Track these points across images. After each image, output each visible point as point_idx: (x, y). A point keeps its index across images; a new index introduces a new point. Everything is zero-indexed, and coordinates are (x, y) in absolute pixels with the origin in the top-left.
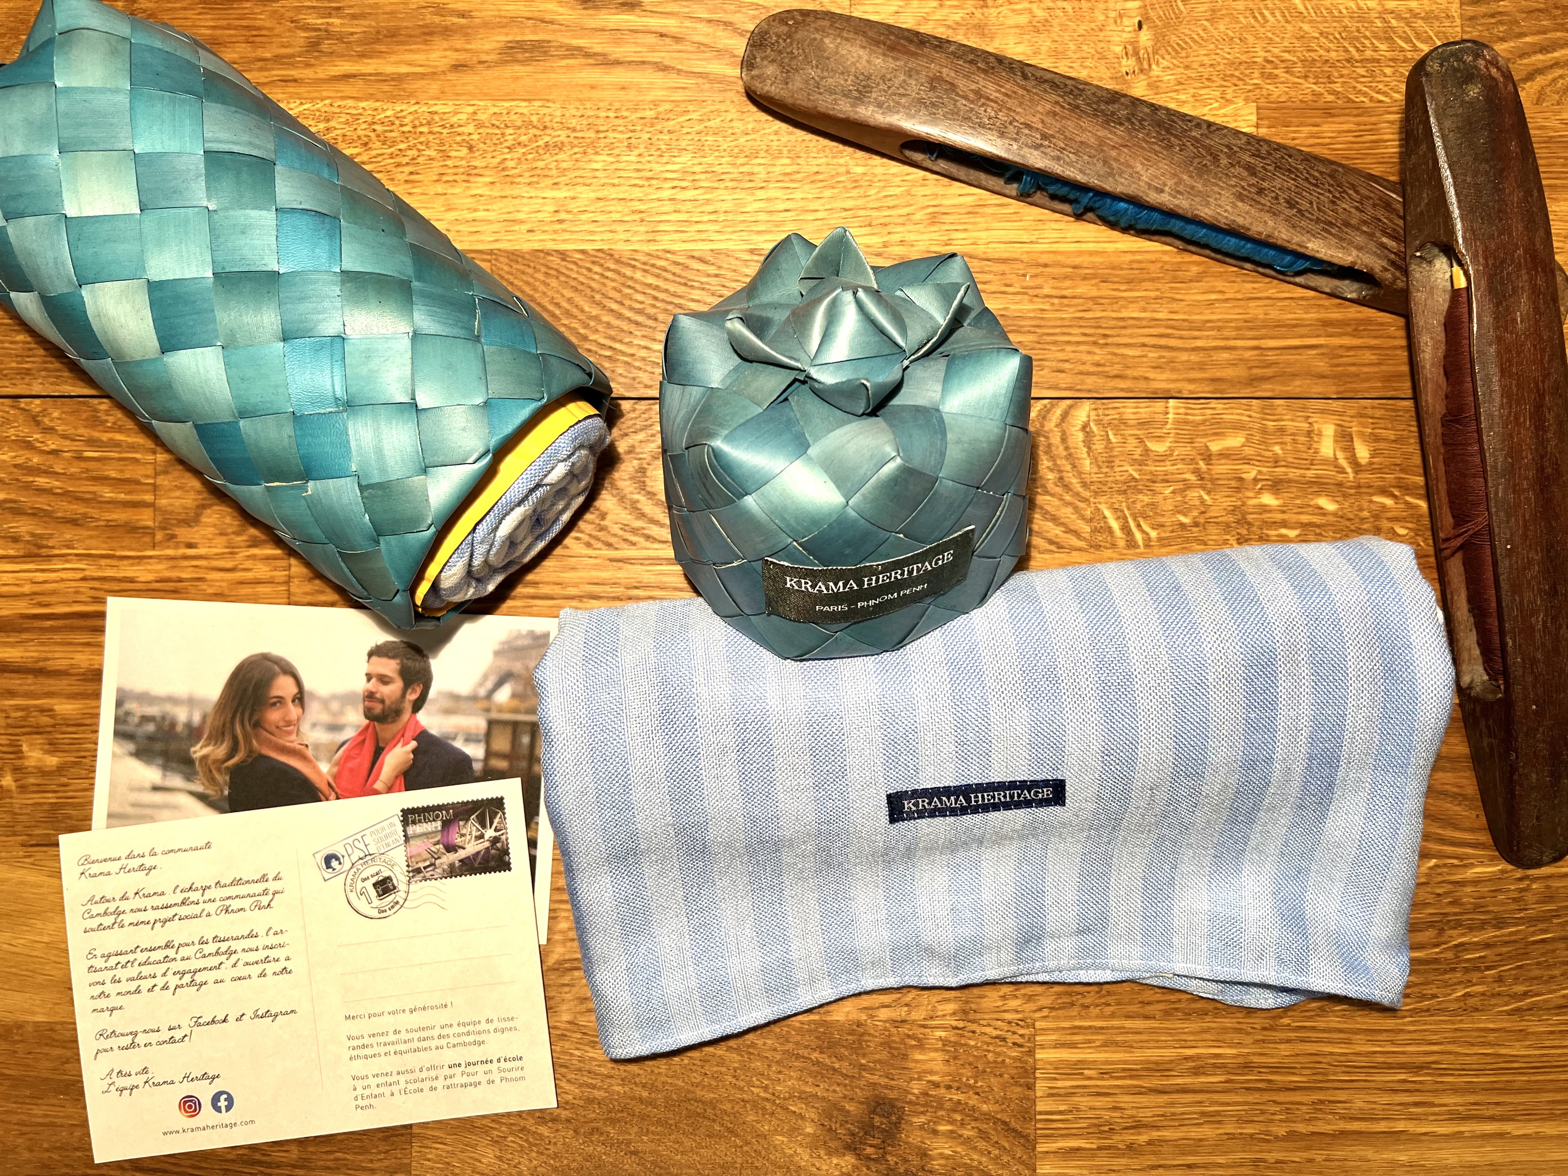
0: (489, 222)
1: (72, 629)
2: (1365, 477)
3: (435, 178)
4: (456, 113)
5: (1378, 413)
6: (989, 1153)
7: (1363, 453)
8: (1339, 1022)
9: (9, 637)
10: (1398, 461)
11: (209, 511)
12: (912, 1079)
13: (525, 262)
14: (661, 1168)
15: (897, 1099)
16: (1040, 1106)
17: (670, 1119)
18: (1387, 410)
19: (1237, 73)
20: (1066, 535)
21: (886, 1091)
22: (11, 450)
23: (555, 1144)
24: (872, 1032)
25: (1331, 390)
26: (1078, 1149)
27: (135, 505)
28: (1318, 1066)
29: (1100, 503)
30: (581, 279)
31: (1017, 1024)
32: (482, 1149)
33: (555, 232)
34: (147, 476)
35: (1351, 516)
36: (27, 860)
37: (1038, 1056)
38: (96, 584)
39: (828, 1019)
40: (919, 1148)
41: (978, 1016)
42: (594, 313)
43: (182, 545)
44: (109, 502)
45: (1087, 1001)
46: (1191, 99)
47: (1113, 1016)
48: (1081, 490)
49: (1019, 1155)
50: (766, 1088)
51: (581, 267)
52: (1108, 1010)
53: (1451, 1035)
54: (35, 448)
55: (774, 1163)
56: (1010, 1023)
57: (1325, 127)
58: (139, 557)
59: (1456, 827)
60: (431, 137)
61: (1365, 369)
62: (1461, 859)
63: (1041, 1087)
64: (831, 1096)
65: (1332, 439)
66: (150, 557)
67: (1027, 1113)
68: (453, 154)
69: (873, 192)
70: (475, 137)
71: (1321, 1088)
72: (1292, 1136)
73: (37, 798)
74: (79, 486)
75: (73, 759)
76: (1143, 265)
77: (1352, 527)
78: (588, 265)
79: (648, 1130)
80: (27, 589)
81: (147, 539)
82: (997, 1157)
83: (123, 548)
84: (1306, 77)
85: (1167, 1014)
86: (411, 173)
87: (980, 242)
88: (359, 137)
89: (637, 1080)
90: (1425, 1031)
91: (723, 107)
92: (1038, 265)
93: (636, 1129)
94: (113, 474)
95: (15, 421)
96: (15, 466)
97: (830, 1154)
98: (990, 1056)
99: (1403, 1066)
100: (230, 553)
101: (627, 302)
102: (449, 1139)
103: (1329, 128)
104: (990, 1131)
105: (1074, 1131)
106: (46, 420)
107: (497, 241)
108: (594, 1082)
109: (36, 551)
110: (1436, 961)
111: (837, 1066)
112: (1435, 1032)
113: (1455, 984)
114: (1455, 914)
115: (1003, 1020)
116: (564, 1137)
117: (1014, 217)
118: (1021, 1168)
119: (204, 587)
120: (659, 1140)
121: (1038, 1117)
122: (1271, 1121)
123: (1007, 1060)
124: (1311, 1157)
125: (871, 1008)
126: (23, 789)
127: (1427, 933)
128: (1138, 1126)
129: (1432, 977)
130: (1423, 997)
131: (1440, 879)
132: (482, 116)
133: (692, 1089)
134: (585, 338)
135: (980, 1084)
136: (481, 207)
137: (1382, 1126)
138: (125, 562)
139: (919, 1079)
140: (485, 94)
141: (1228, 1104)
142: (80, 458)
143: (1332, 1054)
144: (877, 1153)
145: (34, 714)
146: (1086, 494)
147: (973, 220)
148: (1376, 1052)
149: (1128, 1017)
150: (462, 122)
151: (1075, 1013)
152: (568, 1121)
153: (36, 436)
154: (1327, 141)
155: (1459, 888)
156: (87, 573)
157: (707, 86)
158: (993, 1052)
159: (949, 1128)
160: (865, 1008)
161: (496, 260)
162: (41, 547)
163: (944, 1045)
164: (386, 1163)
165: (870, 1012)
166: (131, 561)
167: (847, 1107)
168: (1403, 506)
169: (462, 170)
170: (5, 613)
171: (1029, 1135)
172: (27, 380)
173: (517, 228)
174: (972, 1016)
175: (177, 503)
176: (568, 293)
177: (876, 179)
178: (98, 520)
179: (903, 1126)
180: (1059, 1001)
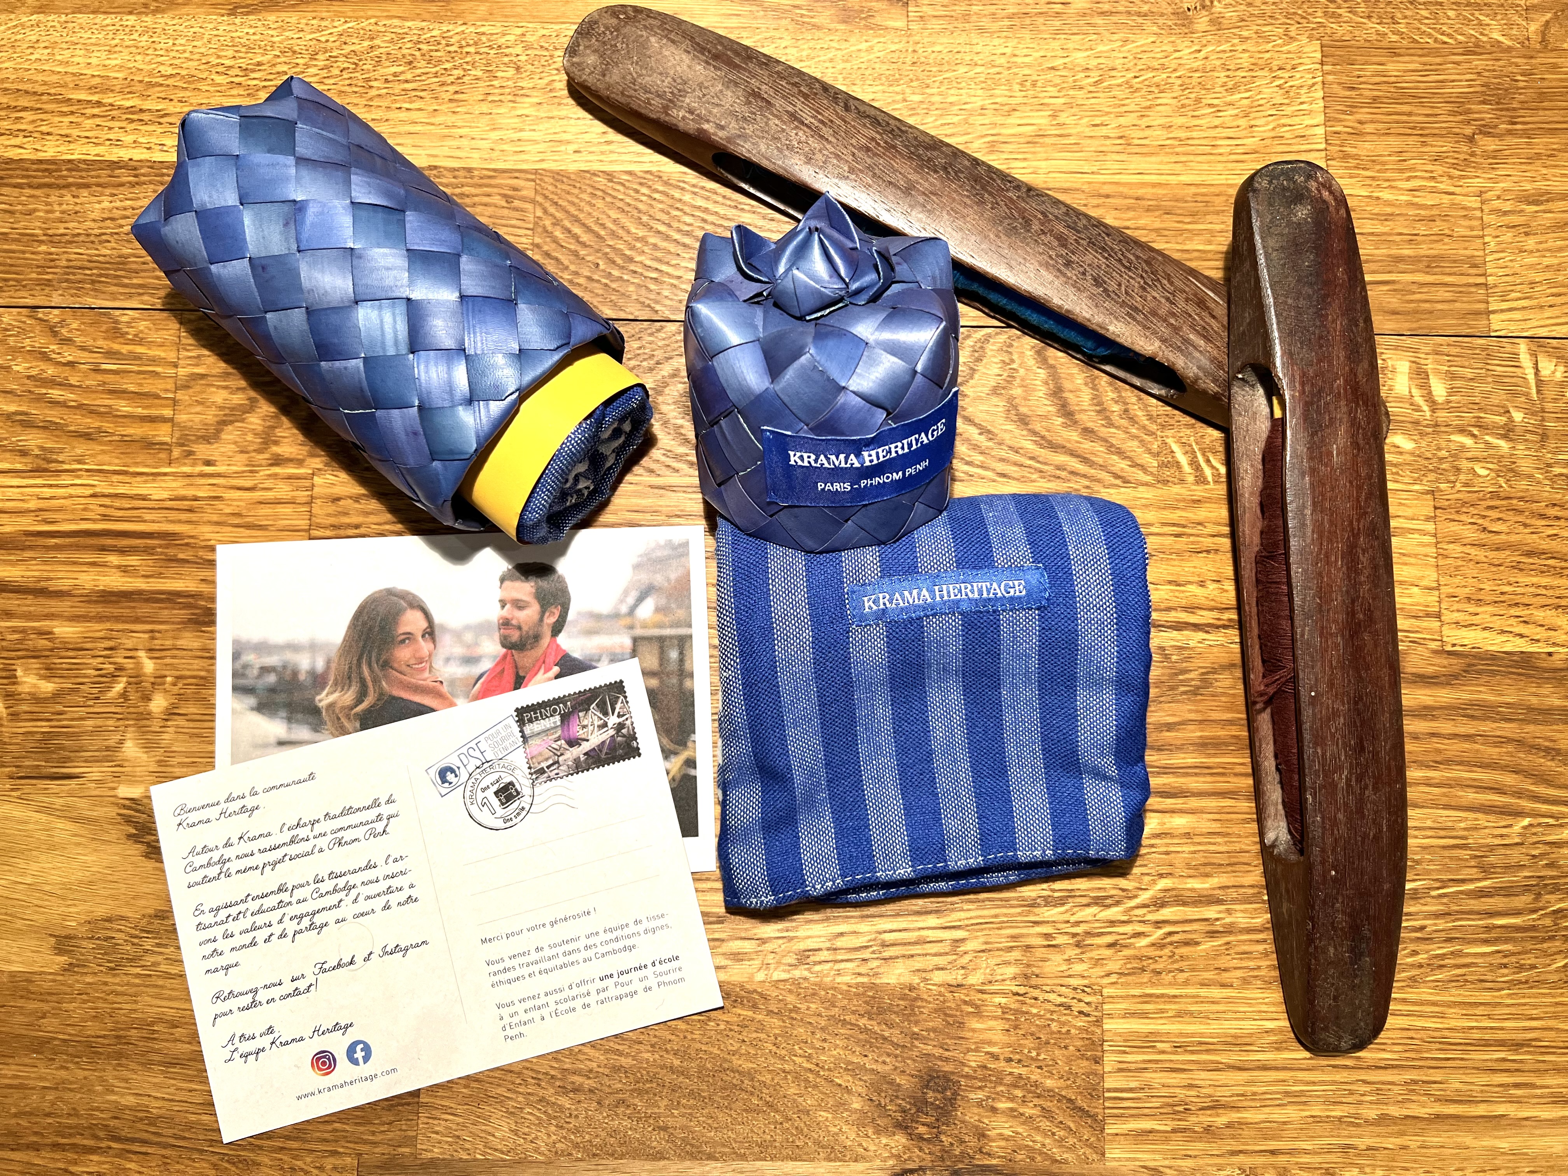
0: (535, 142)
1: (78, 547)
2: (1442, 415)
3: (481, 97)
4: (505, 35)
5: (1454, 351)
6: (1054, 1134)
7: (1439, 390)
8: (1431, 994)
9: (10, 554)
10: (1477, 400)
11: (230, 427)
12: (969, 1050)
13: (570, 182)
14: (692, 1146)
15: (953, 1073)
16: (1110, 1082)
17: (703, 1091)
18: (1463, 348)
19: (1300, 12)
20: (1133, 469)
21: (940, 1063)
22: (27, 361)
23: (576, 1117)
24: (925, 997)
25: (1405, 326)
26: (1151, 1132)
27: (152, 419)
28: (1409, 1041)
29: (1167, 437)
30: (628, 200)
31: (1083, 991)
32: (497, 1122)
33: (602, 153)
34: (167, 390)
35: (1430, 456)
36: (13, 794)
37: (1105, 1027)
38: (107, 501)
39: (878, 981)
40: (977, 1127)
41: (1040, 981)
42: (641, 234)
43: (200, 462)
44: (125, 417)
45: (1159, 966)
46: (1254, 36)
47: (1186, 983)
48: (1147, 423)
49: (1086, 1137)
50: (809, 1058)
51: (628, 188)
52: (1182, 977)
53: (1552, 1009)
54: (50, 360)
55: (817, 1143)
56: (1075, 989)
57: (1390, 67)
58: (153, 474)
59: (1549, 783)
60: (478, 57)
61: (1439, 306)
62: (1557, 819)
63: (1110, 1061)
64: (880, 1068)
65: (1406, 378)
66: (165, 474)
67: (1095, 1091)
68: (499, 74)
69: (930, 119)
70: (523, 58)
71: (1414, 1067)
72: (1383, 1119)
73: (29, 726)
74: (94, 399)
75: (70, 686)
76: (1207, 199)
77: (1431, 467)
78: (635, 186)
79: (678, 1103)
80: (33, 505)
81: (163, 455)
82: (1062, 1139)
83: (136, 464)
84: (1369, 17)
85: (1245, 981)
86: (456, 92)
87: (1040, 171)
88: (404, 56)
89: (668, 1046)
90: (1524, 1004)
91: (777, 34)
92: (1100, 196)
93: (665, 1102)
94: (132, 388)
95: (31, 332)
96: (29, 377)
97: (878, 1132)
98: (1054, 1026)
99: (1502, 1043)
100: (251, 472)
101: (675, 224)
102: (460, 1110)
103: (1393, 67)
104: (1053, 1109)
105: (1146, 1111)
106: (64, 331)
107: (543, 160)
108: (620, 1048)
109: (46, 466)
110: (1533, 928)
111: (886, 1034)
112: (1535, 1006)
113: (1555, 954)
114: (1552, 878)
115: (1068, 986)
116: (586, 1110)
117: (1075, 148)
118: (1088, 1151)
119: (221, 507)
120: (690, 1114)
121: (1107, 1095)
122: (1360, 1103)
123: (1073, 1031)
124: (1405, 1143)
125: (925, 971)
126: (14, 716)
127: (1523, 898)
128: (1216, 1106)
129: (1529, 946)
130: (1521, 968)
131: (1535, 839)
132: (529, 38)
133: (728, 1057)
134: (631, 260)
135: (1042, 1057)
136: (527, 128)
137: (1481, 1110)
138: (138, 479)
139: (976, 1050)
140: (534, 17)
141: (1314, 1083)
142: (97, 371)
143: (1425, 1029)
144: (930, 1133)
145: (32, 636)
146: (1154, 427)
147: (1033, 150)
148: (1472, 1028)
149: (1203, 985)
150: (509, 44)
151: (1145, 980)
152: (591, 1091)
153: (52, 347)
154: (1393, 79)
155: (1555, 850)
156: (98, 490)
157: (762, 13)
158: (1058, 1021)
159: (1010, 1105)
160: (918, 970)
161: (541, 180)
162: (50, 461)
163: (1003, 1013)
164: (390, 1135)
165: (924, 975)
166: (145, 478)
167: (898, 1081)
168: (1482, 446)
169: (508, 90)
170: (7, 529)
171: (1097, 1115)
172: (47, 290)
173: (563, 148)
174: (1034, 981)
175: (197, 418)
176: (614, 214)
177: (933, 108)
178: (113, 434)
179: (959, 1103)
180: (1129, 966)
